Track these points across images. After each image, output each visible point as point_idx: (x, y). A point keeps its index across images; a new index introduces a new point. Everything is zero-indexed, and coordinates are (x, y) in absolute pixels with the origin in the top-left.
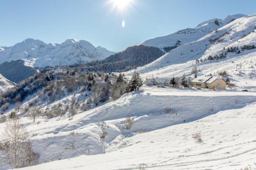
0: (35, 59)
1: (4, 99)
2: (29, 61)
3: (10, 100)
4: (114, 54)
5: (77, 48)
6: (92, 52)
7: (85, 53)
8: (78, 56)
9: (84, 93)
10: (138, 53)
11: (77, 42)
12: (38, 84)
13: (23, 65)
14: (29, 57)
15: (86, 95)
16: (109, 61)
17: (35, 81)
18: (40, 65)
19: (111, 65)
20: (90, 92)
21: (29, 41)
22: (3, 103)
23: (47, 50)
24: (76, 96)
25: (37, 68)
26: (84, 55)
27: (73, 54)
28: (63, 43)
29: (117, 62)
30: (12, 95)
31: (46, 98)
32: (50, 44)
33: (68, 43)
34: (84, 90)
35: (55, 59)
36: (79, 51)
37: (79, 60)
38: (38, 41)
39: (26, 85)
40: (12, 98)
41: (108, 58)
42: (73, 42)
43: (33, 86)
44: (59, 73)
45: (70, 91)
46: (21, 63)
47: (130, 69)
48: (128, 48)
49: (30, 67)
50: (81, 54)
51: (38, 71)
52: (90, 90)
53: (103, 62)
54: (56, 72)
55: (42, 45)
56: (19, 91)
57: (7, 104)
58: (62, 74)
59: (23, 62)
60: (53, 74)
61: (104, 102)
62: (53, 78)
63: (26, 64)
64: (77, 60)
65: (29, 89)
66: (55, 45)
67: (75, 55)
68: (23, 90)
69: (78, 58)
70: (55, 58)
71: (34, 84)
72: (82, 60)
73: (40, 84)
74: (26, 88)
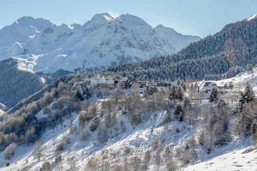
0: (36, 57)
1: (6, 136)
2: (26, 60)
3: (16, 138)
4: (196, 41)
5: (115, 32)
6: (145, 38)
7: (133, 42)
8: (118, 47)
9: (171, 126)
10: (251, 36)
11: (117, 20)
12: (62, 106)
13: (16, 68)
14: (25, 52)
15: (178, 131)
16: (188, 57)
17: (55, 101)
18: (46, 68)
19: (193, 64)
20: (183, 124)
21: (25, 21)
22: (4, 144)
23: (58, 37)
24: (154, 133)
25: (41, 74)
26: (130, 45)
27: (108, 44)
28: (89, 22)
29: (206, 58)
30: (18, 128)
31: (89, 135)
32: (63, 25)
33: (98, 22)
34: (168, 120)
35: (74, 56)
36: (118, 37)
37: (120, 54)
38: (41, 20)
39: (39, 108)
40: (18, 134)
41: (186, 50)
42: (107, 18)
43: (54, 112)
44: (98, 85)
45: (137, 121)
46: (12, 65)
47: (238, 72)
48: (228, 26)
49: (28, 73)
50: (124, 43)
51: (43, 80)
52: (181, 120)
53: (176, 58)
54: (94, 82)
55: (48, 28)
56: (28, 119)
57: (12, 146)
58: (105, 86)
59: (15, 63)
60: (88, 87)
61: (222, 144)
62: (89, 95)
63: (21, 67)
64: (116, 55)
65: (46, 116)
66: (72, 28)
67: (113, 45)
68: (35, 119)
69: (118, 52)
70: (74, 54)
71: (55, 107)
72: (126, 55)
73: (66, 107)
74: (41, 115)
